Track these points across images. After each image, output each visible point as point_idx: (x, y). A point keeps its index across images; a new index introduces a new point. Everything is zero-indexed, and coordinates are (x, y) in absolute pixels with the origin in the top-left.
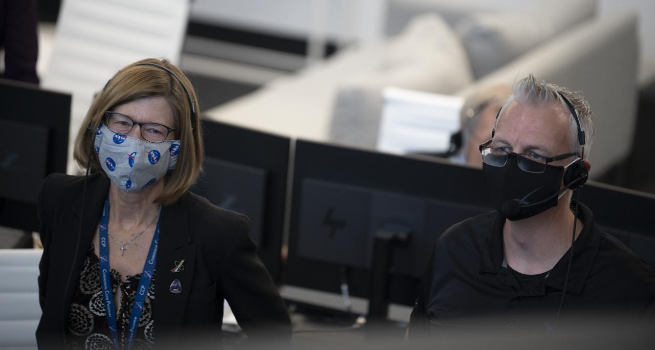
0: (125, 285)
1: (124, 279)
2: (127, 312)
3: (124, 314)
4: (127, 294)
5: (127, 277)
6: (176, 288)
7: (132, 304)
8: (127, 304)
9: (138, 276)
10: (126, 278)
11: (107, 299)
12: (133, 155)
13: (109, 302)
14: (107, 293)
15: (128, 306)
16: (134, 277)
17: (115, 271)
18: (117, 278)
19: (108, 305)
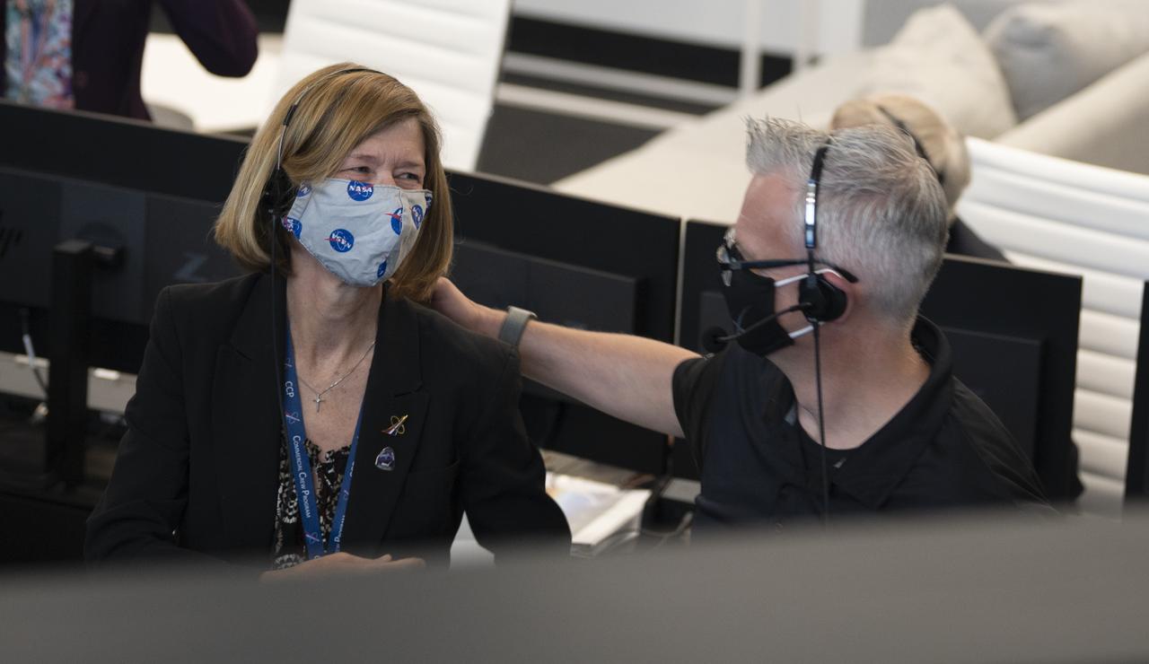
0: (326, 467)
1: (324, 457)
2: (328, 513)
3: (322, 518)
4: (329, 484)
5: (329, 452)
6: (387, 462)
7: (336, 498)
8: (329, 499)
9: (345, 449)
10: (328, 456)
11: (303, 487)
12: (399, 214)
13: (307, 492)
14: (303, 476)
15: (330, 503)
16: (339, 452)
17: (310, 442)
18: (313, 455)
19: (305, 497)
